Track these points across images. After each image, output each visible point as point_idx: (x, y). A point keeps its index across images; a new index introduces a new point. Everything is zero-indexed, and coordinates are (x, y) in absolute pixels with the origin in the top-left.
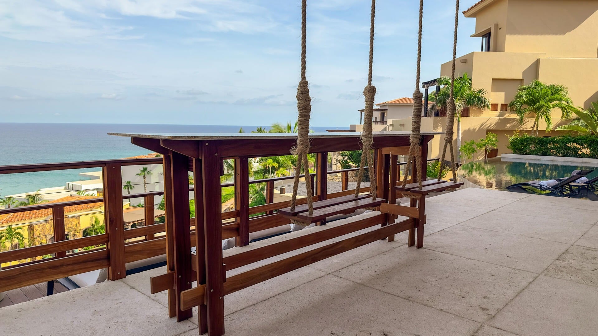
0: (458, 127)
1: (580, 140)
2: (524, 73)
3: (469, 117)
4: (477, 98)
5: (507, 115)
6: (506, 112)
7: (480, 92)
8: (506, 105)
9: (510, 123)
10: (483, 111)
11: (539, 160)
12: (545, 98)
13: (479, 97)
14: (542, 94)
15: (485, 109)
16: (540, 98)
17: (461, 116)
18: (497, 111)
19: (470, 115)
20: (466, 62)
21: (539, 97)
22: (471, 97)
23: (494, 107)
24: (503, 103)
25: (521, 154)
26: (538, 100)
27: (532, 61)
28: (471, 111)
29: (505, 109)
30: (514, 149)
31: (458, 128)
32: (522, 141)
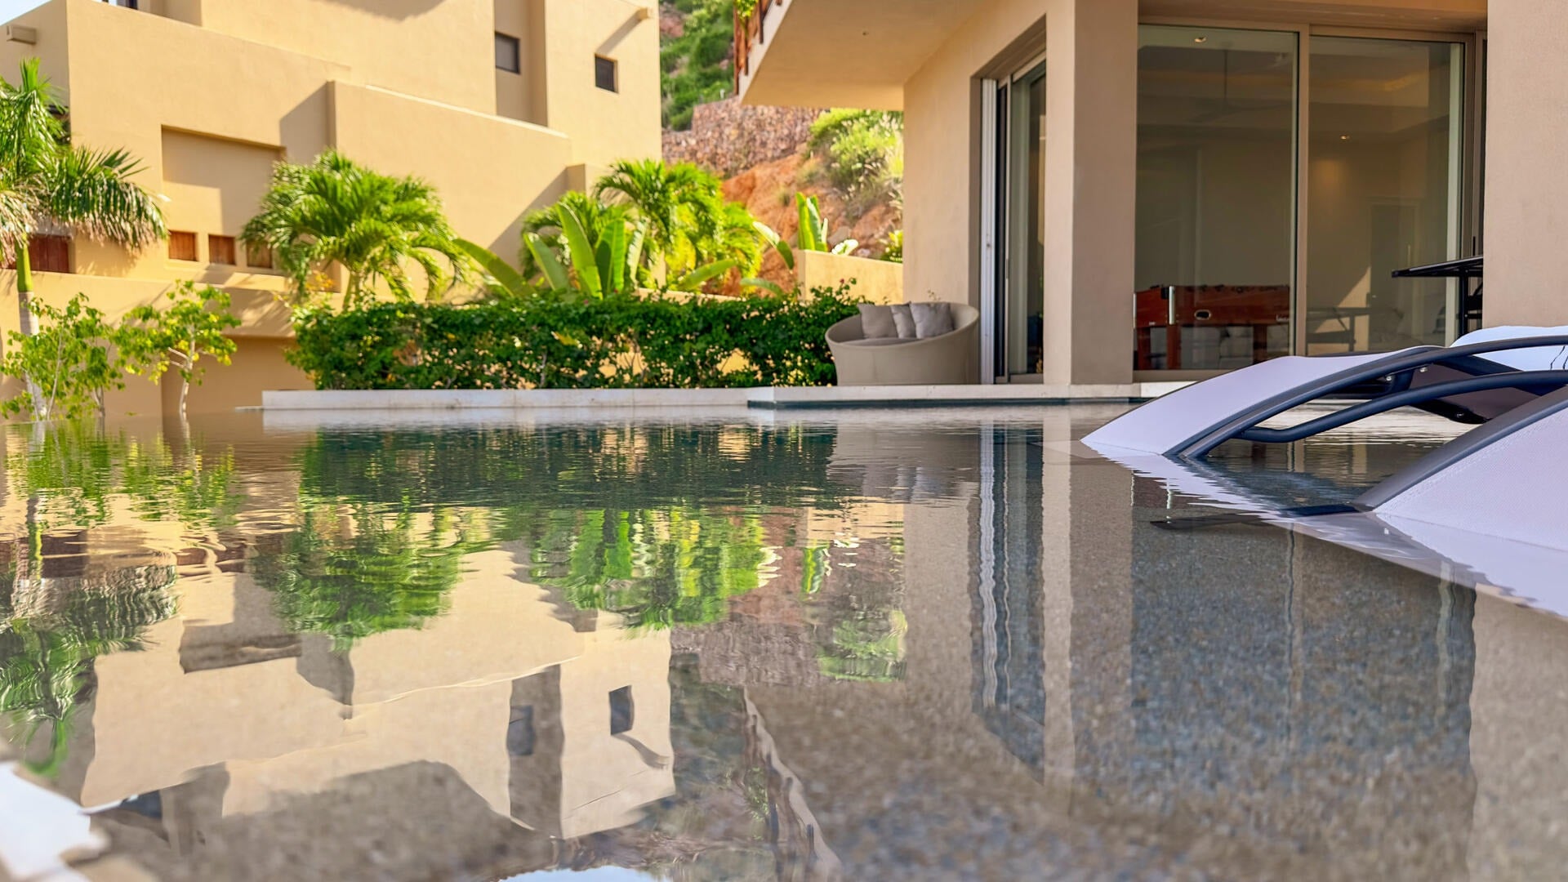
0: (21, 316)
1: (604, 313)
2: (286, 123)
3: (74, 273)
4: (102, 185)
5: (238, 278)
6: (231, 268)
7: (112, 162)
8: (229, 241)
9: (255, 307)
10: (134, 257)
11: (452, 408)
12: (378, 210)
13: (113, 186)
14: (363, 191)
15: (145, 247)
16: (359, 211)
17: (32, 269)
18: (195, 260)
19: (79, 269)
20: (33, 43)
21: (353, 202)
22: (71, 180)
23: (184, 243)
24: (218, 231)
25: (358, 388)
26: (352, 216)
27: (312, 87)
28: (79, 253)
29: (224, 256)
30: (320, 364)
31: (22, 323)
32: (355, 323)
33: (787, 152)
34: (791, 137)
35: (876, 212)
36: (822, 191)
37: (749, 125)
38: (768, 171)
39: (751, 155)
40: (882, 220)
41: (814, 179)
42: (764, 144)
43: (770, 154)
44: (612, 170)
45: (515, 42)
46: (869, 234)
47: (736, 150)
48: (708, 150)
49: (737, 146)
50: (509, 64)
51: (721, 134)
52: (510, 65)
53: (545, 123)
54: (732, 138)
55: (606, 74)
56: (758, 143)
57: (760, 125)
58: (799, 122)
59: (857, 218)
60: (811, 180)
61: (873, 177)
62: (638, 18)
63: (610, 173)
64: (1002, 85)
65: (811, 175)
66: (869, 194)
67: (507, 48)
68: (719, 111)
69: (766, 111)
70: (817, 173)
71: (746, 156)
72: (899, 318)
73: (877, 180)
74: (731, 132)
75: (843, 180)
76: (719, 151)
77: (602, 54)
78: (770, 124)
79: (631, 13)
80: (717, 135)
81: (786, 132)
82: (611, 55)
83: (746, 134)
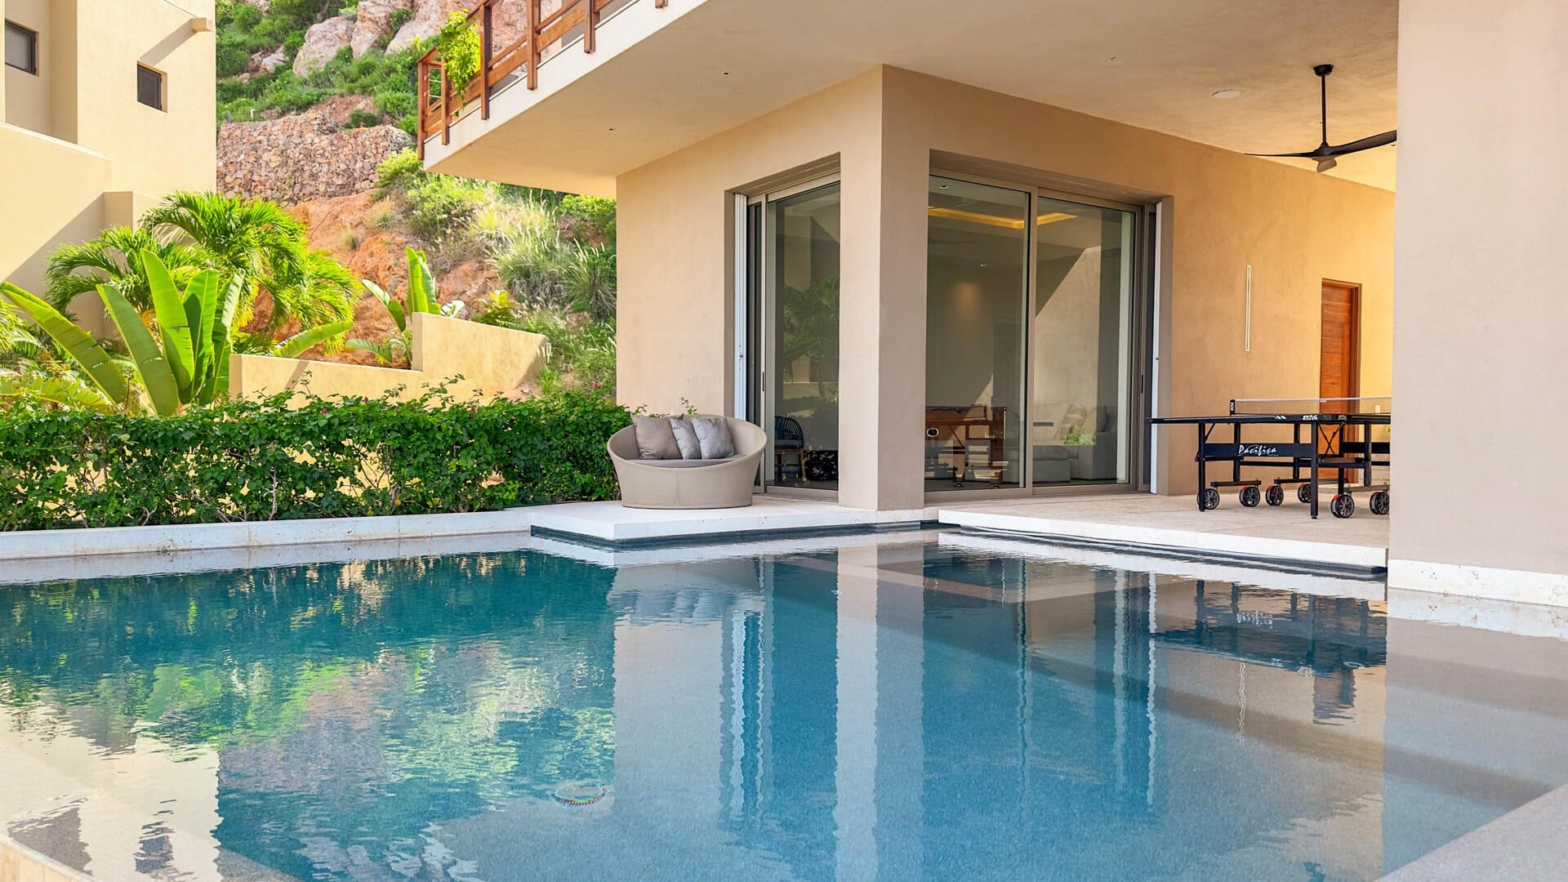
33: (348, 188)
34: (349, 173)
35: (466, 267)
36: (401, 239)
37: (295, 153)
38: (326, 208)
39: (298, 187)
40: (474, 277)
41: (389, 223)
42: (314, 176)
43: (322, 188)
44: (169, 203)
45: (31, 37)
46: (460, 290)
47: (277, 179)
48: (240, 174)
49: (280, 174)
50: (22, 61)
51: (257, 159)
52: (23, 63)
53: (73, 139)
54: (272, 165)
55: (150, 87)
56: (307, 174)
57: (309, 156)
58: (359, 158)
59: (446, 272)
60: (385, 224)
61: (462, 230)
62: (192, 28)
63: (169, 205)
64: (753, 201)
65: (385, 219)
66: (458, 248)
67: (21, 42)
68: (255, 134)
69: (316, 140)
70: (392, 218)
71: (292, 187)
72: (681, 434)
73: (466, 233)
74: (271, 158)
75: (427, 231)
76: (255, 177)
77: (147, 64)
78: (322, 155)
79: (183, 20)
80: (252, 159)
81: (343, 167)
82: (158, 67)
83: (291, 162)
